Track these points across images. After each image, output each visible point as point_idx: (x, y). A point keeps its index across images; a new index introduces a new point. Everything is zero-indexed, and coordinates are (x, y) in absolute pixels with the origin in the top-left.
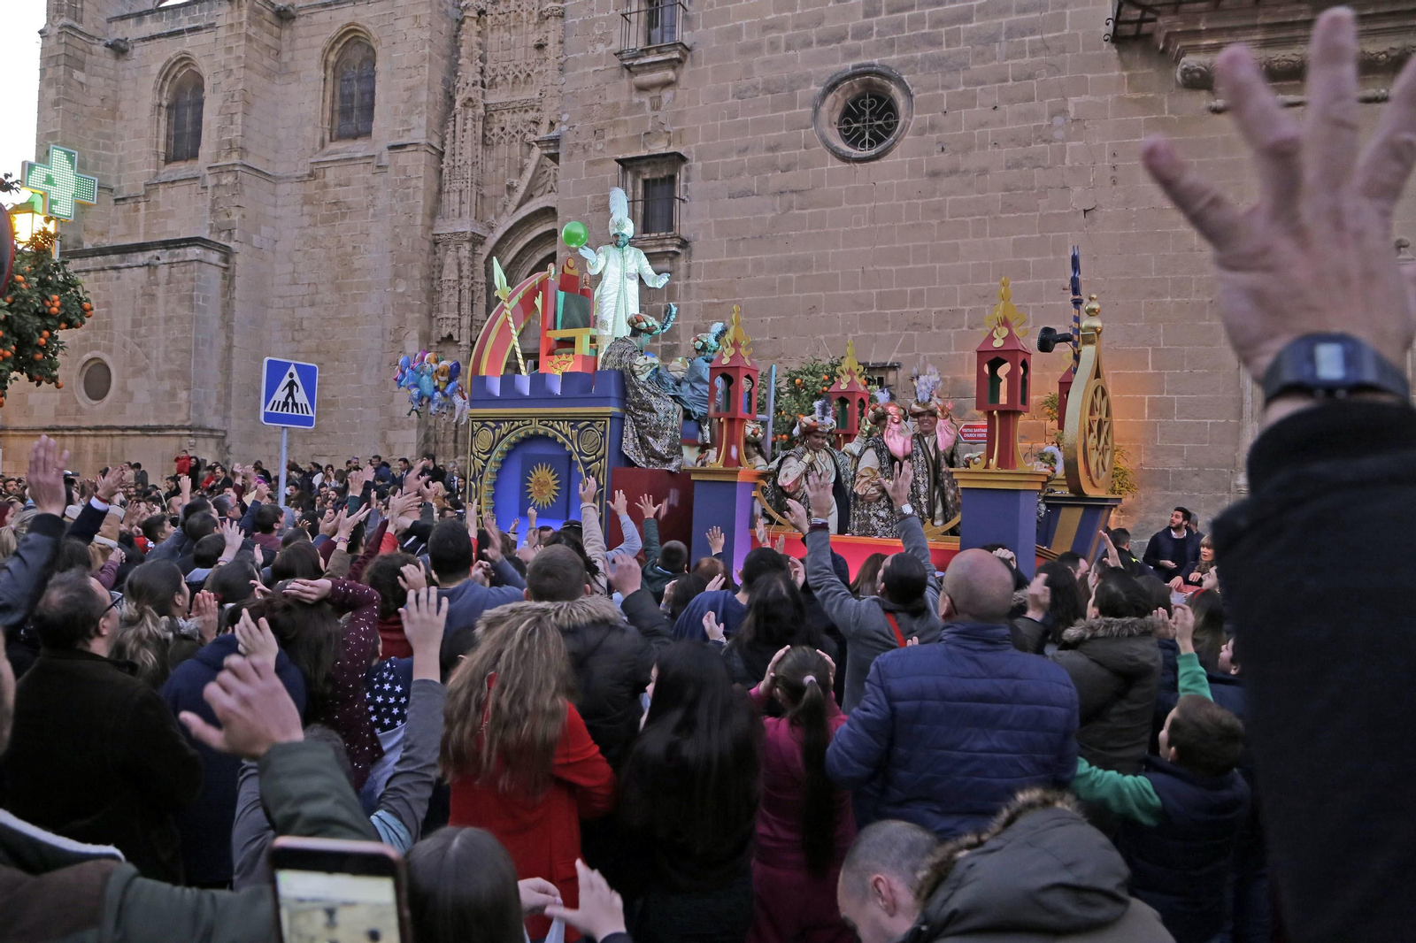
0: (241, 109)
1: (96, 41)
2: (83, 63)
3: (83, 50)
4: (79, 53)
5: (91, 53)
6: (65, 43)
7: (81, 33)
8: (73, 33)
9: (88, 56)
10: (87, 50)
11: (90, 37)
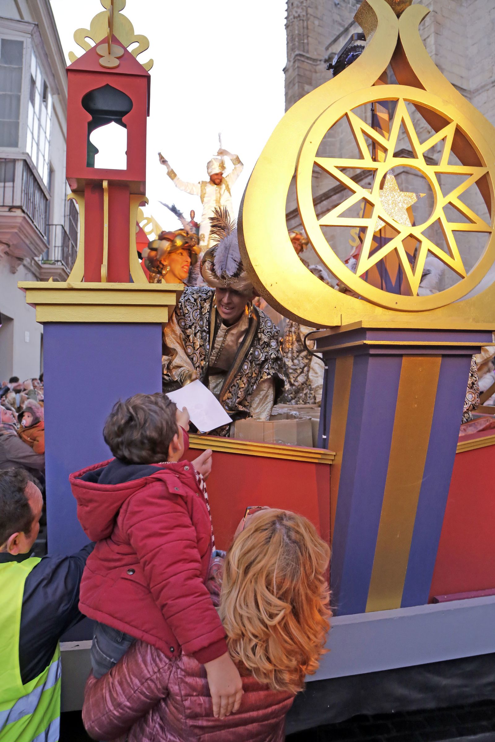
0: (433, 29)
1: (319, 62)
2: (311, 79)
3: (310, 71)
4: (307, 73)
5: (316, 72)
6: (298, 67)
7: (308, 58)
8: (303, 59)
9: (314, 74)
10: (313, 70)
11: (314, 60)
